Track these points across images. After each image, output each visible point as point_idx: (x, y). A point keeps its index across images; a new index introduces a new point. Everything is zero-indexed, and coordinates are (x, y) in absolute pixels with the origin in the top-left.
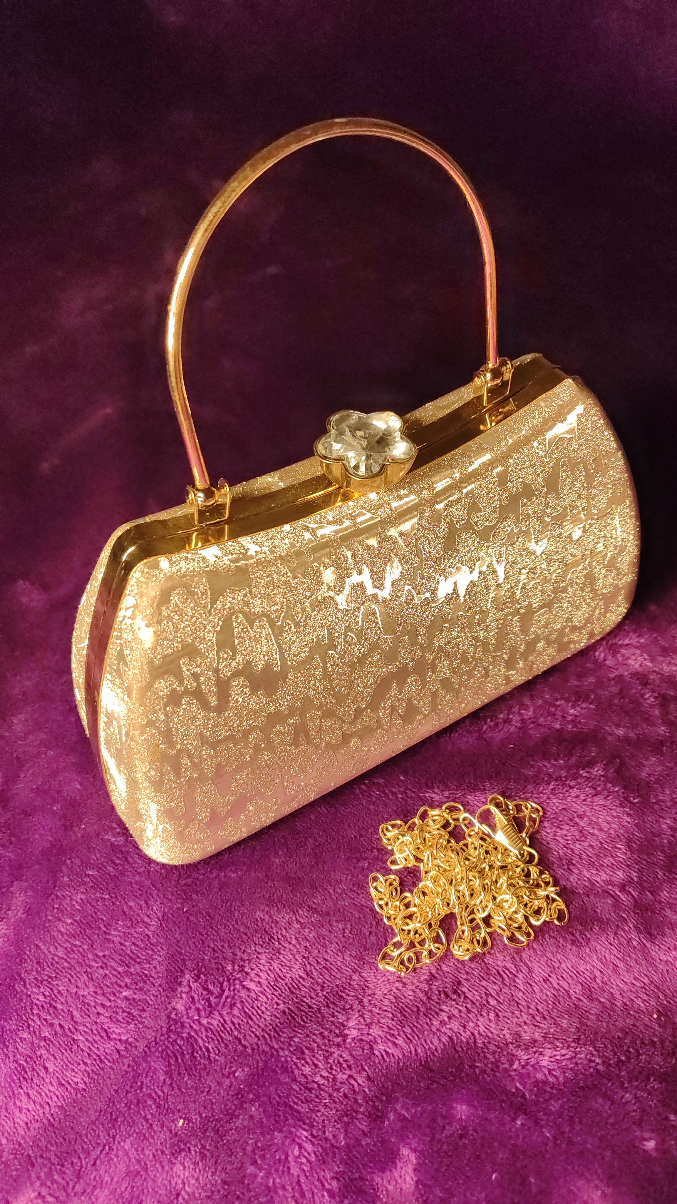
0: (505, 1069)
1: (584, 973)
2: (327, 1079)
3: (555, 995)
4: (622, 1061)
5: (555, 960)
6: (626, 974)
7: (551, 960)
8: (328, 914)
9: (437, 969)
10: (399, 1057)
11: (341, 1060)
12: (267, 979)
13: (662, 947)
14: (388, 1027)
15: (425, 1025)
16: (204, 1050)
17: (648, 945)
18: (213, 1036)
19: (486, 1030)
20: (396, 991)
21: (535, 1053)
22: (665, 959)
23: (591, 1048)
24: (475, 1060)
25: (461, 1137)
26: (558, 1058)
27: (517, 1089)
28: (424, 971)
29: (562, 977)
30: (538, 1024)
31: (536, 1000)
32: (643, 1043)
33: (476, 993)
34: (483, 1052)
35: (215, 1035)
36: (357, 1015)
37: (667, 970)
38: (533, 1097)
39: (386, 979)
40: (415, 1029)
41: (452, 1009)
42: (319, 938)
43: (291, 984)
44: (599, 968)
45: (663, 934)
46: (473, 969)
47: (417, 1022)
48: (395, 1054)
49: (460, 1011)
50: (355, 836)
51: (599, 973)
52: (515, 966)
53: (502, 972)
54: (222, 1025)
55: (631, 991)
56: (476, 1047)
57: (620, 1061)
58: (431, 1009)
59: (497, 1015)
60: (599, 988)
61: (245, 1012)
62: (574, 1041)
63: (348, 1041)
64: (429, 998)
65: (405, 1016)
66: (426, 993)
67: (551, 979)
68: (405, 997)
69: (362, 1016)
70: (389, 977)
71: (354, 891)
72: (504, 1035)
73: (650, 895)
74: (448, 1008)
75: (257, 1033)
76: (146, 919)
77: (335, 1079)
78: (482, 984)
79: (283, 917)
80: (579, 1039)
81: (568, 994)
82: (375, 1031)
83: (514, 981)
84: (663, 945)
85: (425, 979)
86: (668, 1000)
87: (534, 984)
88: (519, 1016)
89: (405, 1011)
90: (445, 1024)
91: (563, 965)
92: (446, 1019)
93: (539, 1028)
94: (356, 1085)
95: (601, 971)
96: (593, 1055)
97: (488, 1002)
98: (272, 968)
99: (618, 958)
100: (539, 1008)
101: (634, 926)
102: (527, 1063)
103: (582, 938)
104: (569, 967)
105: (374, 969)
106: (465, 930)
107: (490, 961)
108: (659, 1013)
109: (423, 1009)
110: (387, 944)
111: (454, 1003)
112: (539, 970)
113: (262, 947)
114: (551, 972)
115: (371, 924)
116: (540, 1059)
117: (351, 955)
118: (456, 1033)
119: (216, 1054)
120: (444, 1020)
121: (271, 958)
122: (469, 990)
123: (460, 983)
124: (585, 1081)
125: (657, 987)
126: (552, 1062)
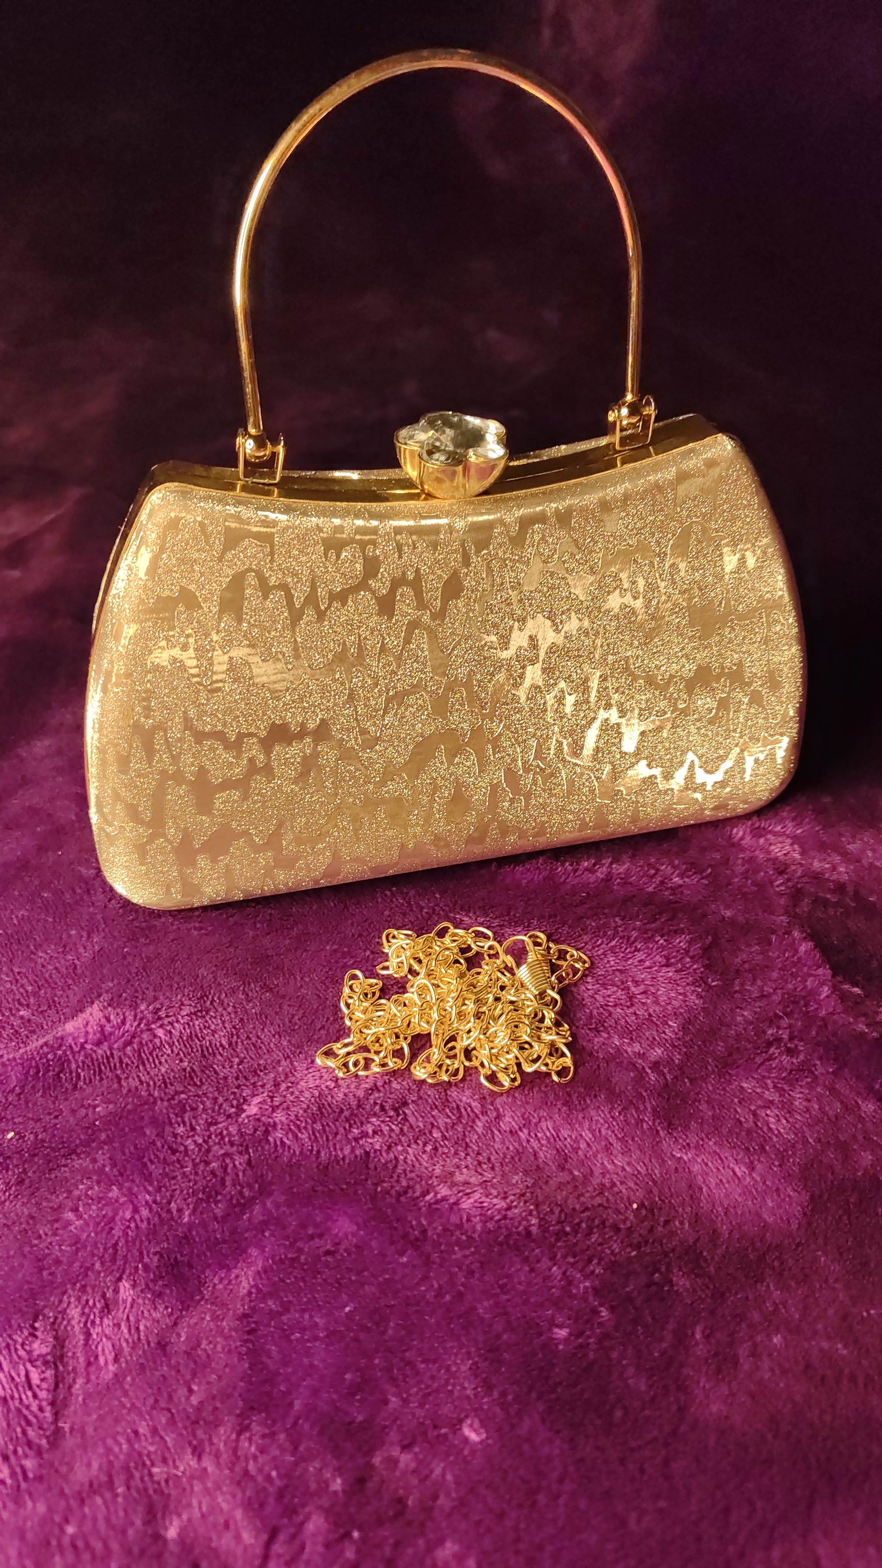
0: (414, 1197)
1: (566, 1139)
2: (199, 1146)
3: (518, 1150)
4: (565, 1232)
5: (536, 1116)
6: (620, 1156)
7: (530, 1113)
8: (283, 996)
9: (385, 1082)
10: (295, 1152)
11: (225, 1132)
12: (181, 1033)
13: (681, 1141)
14: (296, 1116)
15: (342, 1129)
16: (74, 1075)
17: (662, 1133)
18: (90, 1064)
19: (414, 1158)
20: (324, 1088)
21: (460, 1192)
22: (679, 1155)
23: (531, 1208)
24: (383, 1181)
25: (328, 1253)
26: (485, 1204)
27: (420, 1224)
28: (368, 1080)
29: (536, 1135)
30: (482, 1171)
31: (492, 1150)
32: (603, 1224)
33: (421, 1119)
34: (399, 1177)
35: (93, 1064)
36: (265, 1094)
37: (676, 1168)
38: (435, 1237)
39: (318, 1075)
40: (327, 1129)
41: (382, 1125)
42: (261, 1015)
43: (207, 1048)
44: (587, 1139)
45: (687, 1127)
46: (429, 1095)
47: (334, 1123)
48: (292, 1147)
49: (392, 1130)
51: (585, 1144)
52: (483, 1107)
53: (462, 1109)
54: (108, 1058)
55: (617, 1174)
56: (393, 1171)
57: (563, 1230)
58: (356, 1115)
59: (436, 1149)
60: (577, 1159)
61: (140, 1055)
62: (514, 1195)
63: (243, 1115)
64: (359, 1106)
65: (322, 1113)
66: (359, 1101)
67: (521, 1134)
68: (332, 1097)
69: (272, 1098)
70: (323, 1074)
72: (434, 1170)
73: (688, 1084)
74: (379, 1122)
75: (143, 1078)
76: (81, 950)
77: (208, 1151)
78: (433, 1113)
79: (230, 983)
80: (523, 1195)
81: (535, 1155)
82: (279, 1116)
83: (474, 1122)
84: (682, 1138)
85: (366, 1088)
86: (663, 1198)
87: (496, 1132)
88: (462, 1157)
89: (325, 1109)
90: (368, 1137)
91: (543, 1124)
92: (370, 1132)
94: (231, 1165)
95: (588, 1144)
96: (531, 1214)
97: (431, 1132)
98: (191, 1024)
99: (616, 1135)
100: (492, 1158)
101: (652, 1108)
102: (444, 1199)
103: (580, 1102)
104: (549, 1127)
105: (309, 1061)
106: (436, 1053)
107: (453, 1093)
108: (641, 1205)
109: (347, 1113)
110: (337, 1040)
111: (388, 1119)
112: (511, 1120)
113: (190, 999)
114: (524, 1125)
115: (328, 1019)
116: (464, 1200)
117: (289, 1041)
118: (375, 1151)
119: (85, 1083)
120: (367, 1133)
121: (195, 1014)
122: (413, 1113)
123: (405, 1104)
124: (508, 1236)
125: (655, 1182)
126: (476, 1207)
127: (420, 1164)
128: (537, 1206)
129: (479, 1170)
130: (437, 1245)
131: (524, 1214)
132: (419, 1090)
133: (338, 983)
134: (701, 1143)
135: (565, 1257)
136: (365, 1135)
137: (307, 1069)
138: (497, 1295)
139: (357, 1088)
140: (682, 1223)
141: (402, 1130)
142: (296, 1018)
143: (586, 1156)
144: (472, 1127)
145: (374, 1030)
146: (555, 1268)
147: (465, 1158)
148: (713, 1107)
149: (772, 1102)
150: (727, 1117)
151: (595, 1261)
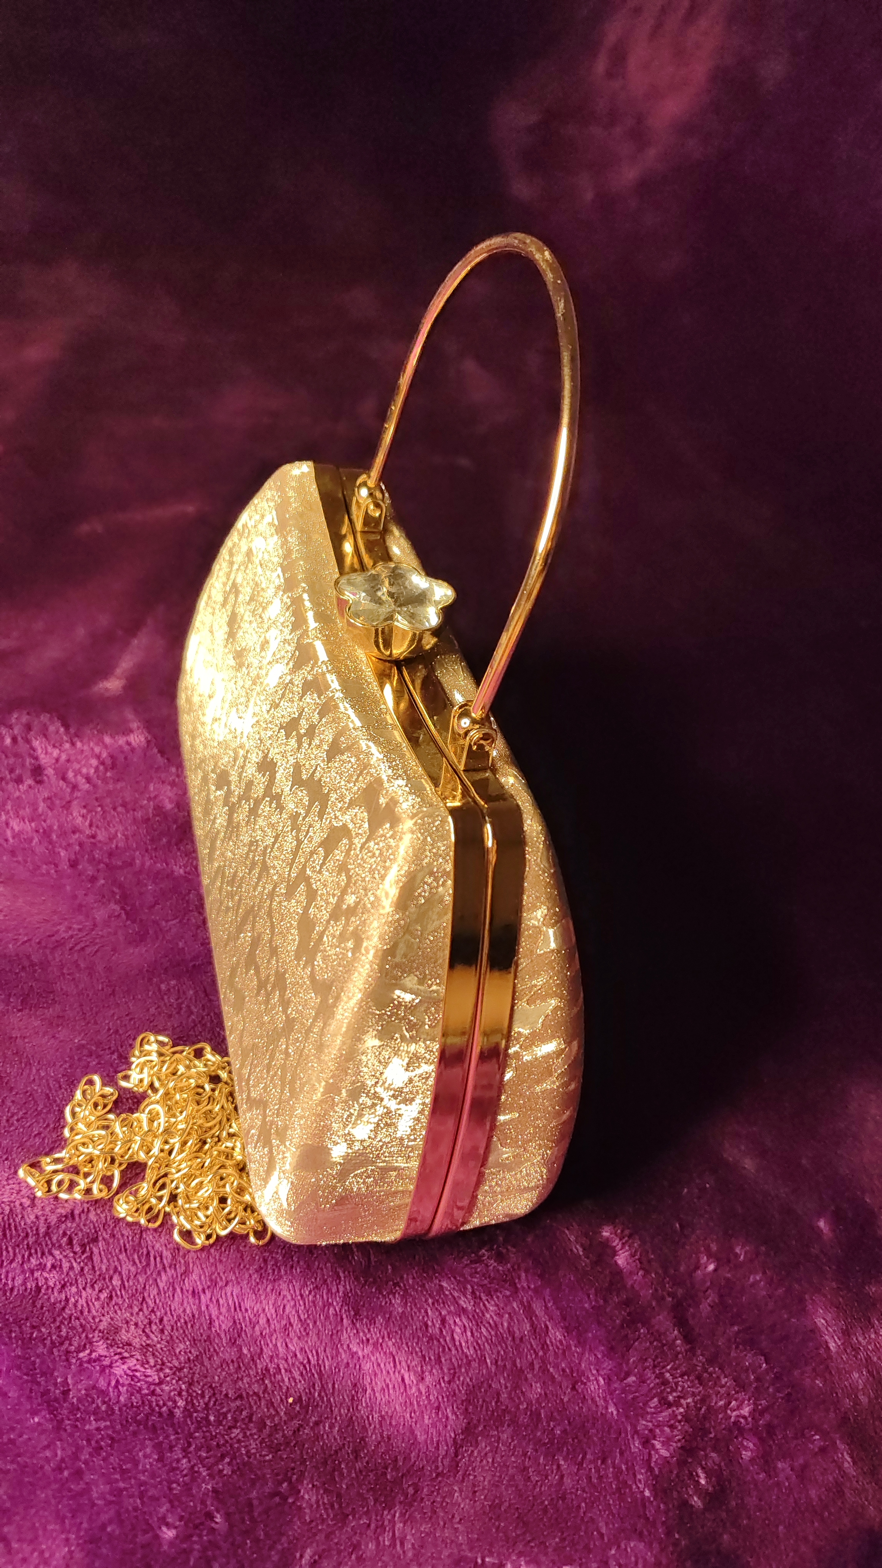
0: (68, 1352)
1: (246, 1310)
3: (193, 1316)
4: (208, 1421)
5: (224, 1278)
6: (295, 1340)
7: (219, 1274)
9: (83, 1211)
13: (361, 1334)
15: (20, 1257)
17: (346, 1322)
19: (85, 1305)
20: (17, 1206)
21: (117, 1354)
22: (355, 1350)
23: (183, 1387)
24: (44, 1325)
26: (138, 1374)
27: (65, 1382)
28: (66, 1205)
29: (218, 1301)
30: (149, 1332)
31: (168, 1309)
32: (250, 1417)
33: (105, 1261)
34: (61, 1322)
37: (348, 1363)
38: (75, 1400)
39: (16, 1189)
41: (64, 1260)
44: (268, 1315)
45: (372, 1321)
46: (122, 1234)
49: (71, 1268)
51: (265, 1320)
52: (174, 1257)
55: (286, 1360)
56: (59, 1313)
57: (207, 1418)
58: (40, 1244)
59: (111, 1298)
60: (251, 1336)
62: (171, 1369)
64: (47, 1234)
66: (48, 1228)
67: (202, 1297)
68: (23, 1217)
70: (23, 1189)
71: (59, 1082)
72: (101, 1321)
74: (61, 1257)
78: (120, 1257)
80: (180, 1369)
81: (210, 1323)
83: (159, 1274)
84: (364, 1332)
85: (60, 1214)
86: (323, 1394)
88: (134, 1313)
89: (10, 1230)
90: (44, 1270)
91: (229, 1289)
92: (49, 1265)
93: (148, 1337)
95: (268, 1320)
96: (180, 1394)
97: (111, 1278)
99: (299, 1316)
100: (165, 1319)
101: (344, 1292)
102: (99, 1359)
103: (274, 1270)
104: (234, 1294)
105: (12, 1171)
106: (144, 1188)
107: (149, 1237)
108: (298, 1400)
109: (31, 1240)
110: (47, 1154)
111: (72, 1255)
112: (197, 1278)
114: (209, 1287)
115: (48, 1125)
116: (118, 1364)
118: (48, 1287)
120: (45, 1265)
122: (100, 1253)
123: (95, 1240)
124: (147, 1416)
125: (320, 1374)
126: (127, 1375)
127: (89, 1311)
128: (190, 1384)
129: (147, 1331)
130: (74, 1409)
131: (172, 1394)
132: (115, 1226)
133: (72, 1085)
134: (381, 1341)
135: (198, 1449)
137: (8, 1179)
138: (117, 1481)
139: (53, 1211)
140: (332, 1427)
141: (82, 1269)
142: (16, 1118)
143: (261, 1334)
144: (156, 1280)
145: (90, 1150)
146: (184, 1461)
147: (137, 1314)
148: (406, 1304)
149: (464, 1310)
150: (415, 1318)
151: (227, 1460)
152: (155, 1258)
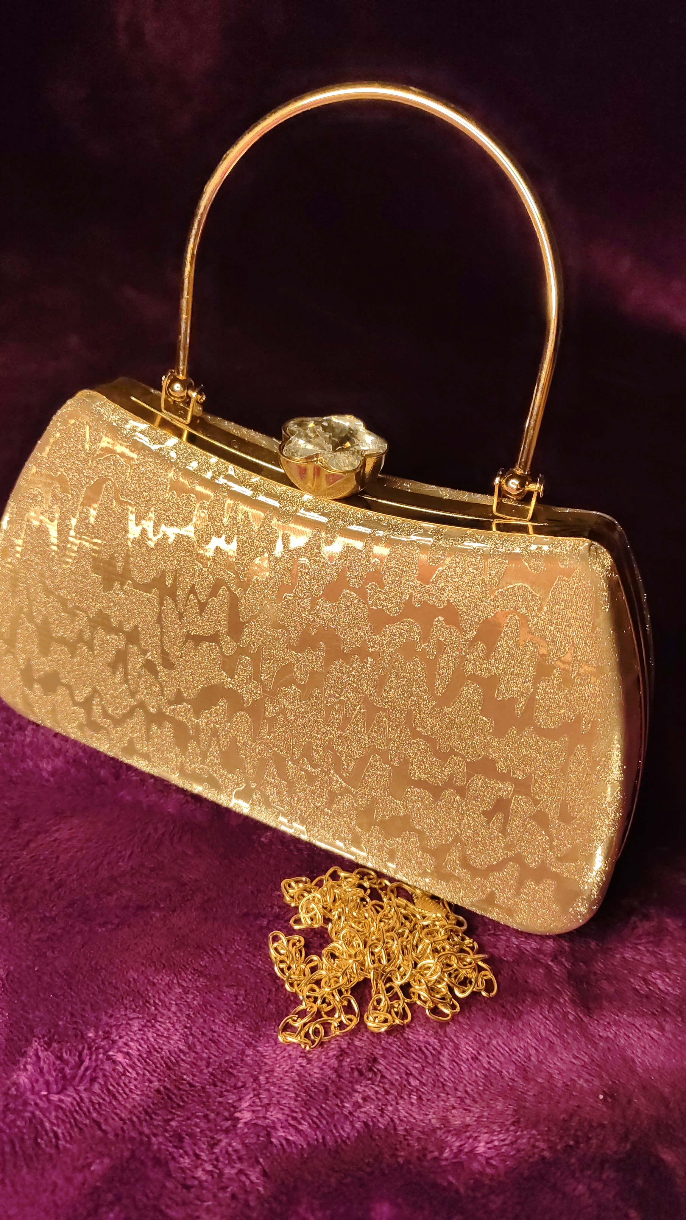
0: (434, 1158)
1: (517, 1051)
2: (210, 1173)
3: (485, 1076)
4: (570, 1146)
5: (484, 1035)
6: (564, 1052)
7: (480, 1035)
8: (217, 978)
9: (349, 1044)
10: (302, 1146)
11: (230, 1149)
12: (139, 1050)
13: (601, 1022)
14: (289, 1108)
15: (335, 1107)
16: (51, 1135)
17: (586, 1020)
18: (65, 1118)
19: (407, 1115)
20: (298, 1068)
21: (469, 1138)
22: (605, 1035)
23: (533, 1132)
24: (397, 1149)
26: (496, 1143)
27: (449, 1183)
28: (333, 1046)
29: (493, 1055)
30: (469, 1108)
31: (465, 1082)
32: (591, 1126)
33: (394, 1071)
34: (406, 1140)
35: (67, 1116)
36: (251, 1095)
37: (608, 1048)
38: (469, 1192)
39: (287, 1055)
40: (323, 1112)
41: (367, 1090)
42: (205, 1006)
43: (169, 1058)
44: (534, 1045)
45: (601, 1008)
46: (390, 1044)
47: (326, 1104)
48: (298, 1143)
49: (377, 1092)
50: (252, 892)
51: (534, 1051)
52: (440, 1041)
53: (423, 1048)
54: (78, 1104)
55: (571, 1070)
56: (396, 1135)
57: (568, 1145)
58: (342, 1088)
60: (535, 1067)
61: (108, 1090)
62: (513, 1124)
63: (240, 1125)
64: (340, 1077)
65: (311, 1097)
66: (336, 1071)
67: (480, 1058)
68: (310, 1075)
69: (257, 1095)
70: (291, 1052)
71: (250, 952)
72: (430, 1120)
73: (584, 966)
74: (363, 1088)
75: (123, 1115)
77: (221, 1174)
78: (402, 1062)
79: (163, 979)
80: (518, 1122)
81: (501, 1075)
82: (274, 1114)
83: (439, 1059)
84: (602, 1019)
85: (334, 1055)
86: (613, 1080)
87: (461, 1063)
88: (445, 1099)
89: (311, 1091)
90: (360, 1107)
91: (494, 1042)
92: (360, 1101)
93: (470, 1111)
94: (247, 1182)
95: (536, 1049)
96: (536, 1140)
97: (409, 1083)
98: (145, 1038)
99: (553, 1033)
100: (468, 1089)
101: (569, 999)
102: (460, 1150)
103: (514, 1011)
104: (500, 1043)
105: (272, 1042)
107: (411, 1035)
108: (605, 1094)
109: (332, 1089)
111: (369, 1082)
112: (467, 1047)
113: (134, 1011)
114: (480, 1049)
115: (271, 990)
116: (475, 1145)
117: (244, 1026)
118: (372, 1118)
119: (66, 1141)
120: (358, 1102)
121: (145, 1026)
122: (386, 1068)
123: (375, 1060)
124: (529, 1169)
125: (600, 1067)
126: (489, 1148)
128: (535, 1128)
131: (531, 1141)
133: (263, 949)
134: (617, 1018)
135: (582, 1172)
136: (357, 1106)
137: (274, 1052)
139: (328, 1057)
140: (638, 1099)
142: (240, 998)
144: (440, 1065)
148: (612, 983)
149: (652, 966)
150: (626, 989)
151: (606, 1166)
152: (427, 1049)
